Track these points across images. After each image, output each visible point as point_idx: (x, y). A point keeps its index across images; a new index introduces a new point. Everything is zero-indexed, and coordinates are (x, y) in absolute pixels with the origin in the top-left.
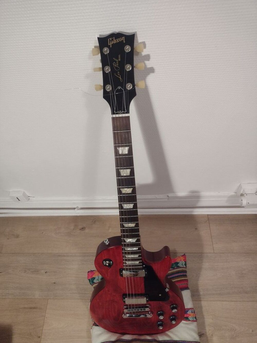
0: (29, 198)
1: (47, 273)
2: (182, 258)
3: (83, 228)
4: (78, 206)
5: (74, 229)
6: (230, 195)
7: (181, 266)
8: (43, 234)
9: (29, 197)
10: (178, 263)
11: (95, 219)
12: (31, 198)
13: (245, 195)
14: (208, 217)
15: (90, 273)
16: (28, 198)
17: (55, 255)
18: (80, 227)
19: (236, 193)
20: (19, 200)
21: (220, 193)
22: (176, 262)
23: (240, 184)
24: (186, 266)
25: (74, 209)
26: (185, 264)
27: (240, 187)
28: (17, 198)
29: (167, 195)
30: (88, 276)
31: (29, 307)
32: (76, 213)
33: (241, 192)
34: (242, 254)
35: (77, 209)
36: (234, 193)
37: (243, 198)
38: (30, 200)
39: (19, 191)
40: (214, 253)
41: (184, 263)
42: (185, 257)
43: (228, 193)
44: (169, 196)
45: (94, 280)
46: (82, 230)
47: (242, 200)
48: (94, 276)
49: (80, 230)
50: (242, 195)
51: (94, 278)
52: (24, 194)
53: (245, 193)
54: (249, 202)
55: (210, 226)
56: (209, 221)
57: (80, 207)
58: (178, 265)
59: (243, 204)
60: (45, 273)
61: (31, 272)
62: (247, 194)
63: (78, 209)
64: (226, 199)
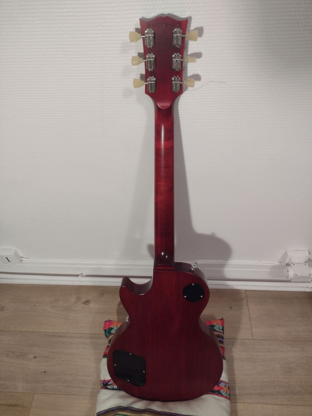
0: (22, 259)
1: (36, 358)
2: (220, 322)
3: (86, 302)
4: (83, 273)
5: (75, 302)
6: (273, 265)
7: (217, 330)
8: (36, 306)
9: (22, 257)
10: (214, 326)
11: (104, 290)
12: (25, 259)
13: (292, 264)
14: (246, 293)
15: (107, 323)
16: (20, 259)
17: (49, 335)
18: (84, 300)
19: (281, 263)
20: (9, 261)
21: (260, 262)
22: (212, 325)
23: (286, 251)
24: (223, 331)
25: (78, 276)
26: (223, 330)
27: (285, 255)
28: (7, 258)
29: (196, 262)
30: (104, 326)
31: (8, 404)
32: (80, 282)
33: (287, 261)
34: (288, 342)
35: (81, 276)
36: (278, 263)
37: (289, 268)
38: (22, 262)
39: (10, 249)
40: (253, 339)
41: (221, 328)
42: (223, 321)
43: (271, 262)
44: (198, 263)
45: (112, 331)
46: (86, 303)
47: (288, 271)
48: (112, 326)
49: (83, 303)
50: (288, 265)
51: (112, 329)
52: (16, 253)
53: (292, 263)
54: (296, 274)
55: (248, 305)
56: (247, 299)
57: (85, 274)
58: (214, 328)
59: (289, 276)
60: (33, 359)
61: (16, 356)
62: (294, 264)
63: (83, 277)
64: (269, 270)
